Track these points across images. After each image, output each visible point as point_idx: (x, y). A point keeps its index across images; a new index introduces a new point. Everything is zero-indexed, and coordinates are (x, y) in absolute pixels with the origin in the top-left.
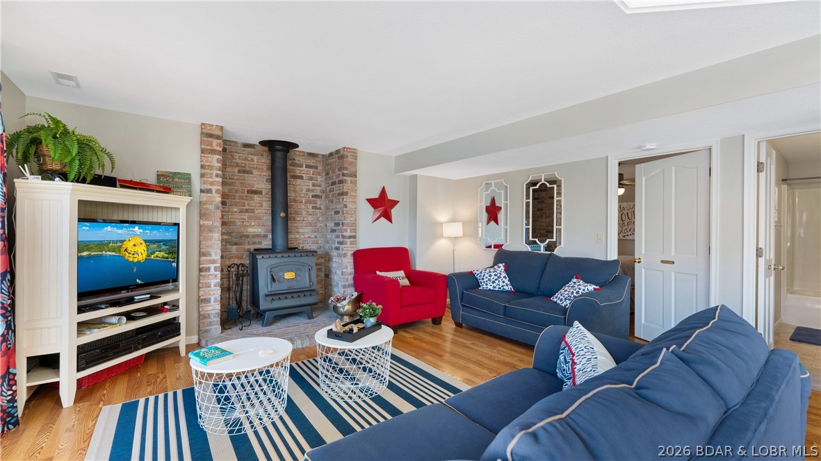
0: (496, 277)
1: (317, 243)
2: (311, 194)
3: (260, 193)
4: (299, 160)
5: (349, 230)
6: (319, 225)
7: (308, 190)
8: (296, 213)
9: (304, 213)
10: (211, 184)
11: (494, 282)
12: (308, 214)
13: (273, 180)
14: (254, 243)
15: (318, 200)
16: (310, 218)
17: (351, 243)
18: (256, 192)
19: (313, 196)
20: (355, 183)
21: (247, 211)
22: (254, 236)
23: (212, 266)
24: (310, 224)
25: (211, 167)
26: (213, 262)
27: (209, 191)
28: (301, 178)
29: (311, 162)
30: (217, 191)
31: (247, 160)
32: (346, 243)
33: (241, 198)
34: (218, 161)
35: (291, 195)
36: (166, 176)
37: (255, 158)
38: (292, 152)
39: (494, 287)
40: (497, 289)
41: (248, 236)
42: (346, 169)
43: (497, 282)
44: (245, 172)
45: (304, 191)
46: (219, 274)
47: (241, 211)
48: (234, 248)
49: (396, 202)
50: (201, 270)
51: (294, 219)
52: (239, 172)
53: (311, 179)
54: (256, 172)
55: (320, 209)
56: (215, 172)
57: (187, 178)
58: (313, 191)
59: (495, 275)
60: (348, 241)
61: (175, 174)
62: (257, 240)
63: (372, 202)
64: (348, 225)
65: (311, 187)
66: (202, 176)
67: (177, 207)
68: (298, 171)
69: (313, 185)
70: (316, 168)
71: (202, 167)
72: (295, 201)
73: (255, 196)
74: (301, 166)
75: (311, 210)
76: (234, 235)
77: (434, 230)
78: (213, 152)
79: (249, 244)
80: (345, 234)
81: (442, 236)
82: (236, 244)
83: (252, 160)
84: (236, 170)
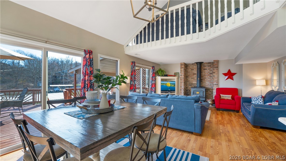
0: (256, 100)
1: (211, 86)
2: (209, 73)
3: (196, 74)
4: (206, 65)
5: (215, 83)
6: (212, 81)
7: (208, 72)
8: (205, 78)
9: (207, 78)
10: (182, 74)
11: (255, 101)
12: (208, 78)
13: (197, 71)
14: (194, 85)
15: (211, 75)
16: (209, 79)
17: (216, 86)
18: (195, 74)
19: (210, 74)
21: (193, 78)
22: (194, 84)
23: (182, 89)
24: (209, 81)
25: (182, 71)
27: (182, 75)
28: (206, 69)
29: (209, 65)
30: (183, 75)
31: (193, 67)
32: (214, 86)
33: (191, 75)
34: (183, 69)
36: (175, 73)
37: (195, 66)
38: (203, 64)
39: (255, 103)
40: (256, 104)
41: (193, 84)
42: (214, 66)
43: (256, 101)
44: (192, 70)
45: (207, 73)
46: (183, 91)
47: (192, 78)
48: (190, 86)
50: (180, 90)
51: (204, 80)
52: (191, 70)
53: (209, 69)
54: (195, 70)
55: (212, 77)
56: (183, 72)
57: (179, 73)
58: (210, 72)
59: (256, 99)
60: (215, 85)
61: (177, 73)
62: (195, 85)
63: (225, 74)
64: (215, 81)
65: (209, 71)
66: (181, 72)
67: (175, 78)
68: (205, 68)
69: (210, 71)
70: (211, 66)
71: (181, 71)
72: (204, 75)
73: (195, 75)
74: (206, 66)
75: (209, 77)
76: (190, 83)
78: (182, 68)
79: (193, 85)
80: (214, 84)
81: (256, 85)
82: (190, 85)
83: (194, 67)
84: (190, 70)
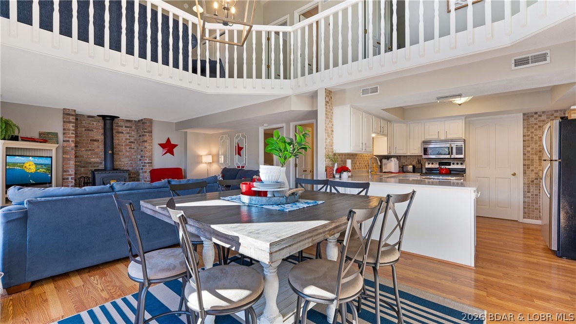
1: (132, 166)
2: (128, 141)
3: (98, 141)
4: (120, 123)
5: (148, 159)
6: (133, 157)
7: (126, 139)
8: (119, 151)
9: (124, 151)
10: (69, 137)
12: (126, 151)
13: (105, 134)
14: (95, 167)
15: (133, 144)
16: (128, 154)
17: (149, 166)
18: (95, 141)
19: (129, 142)
20: (151, 136)
21: (90, 150)
22: (94, 163)
23: (70, 177)
24: (128, 157)
25: (69, 130)
26: (71, 175)
27: (68, 141)
28: (123, 133)
29: (128, 124)
30: (72, 141)
31: (90, 124)
33: (86, 143)
34: (73, 126)
35: (116, 142)
36: (44, 134)
37: (95, 123)
38: (116, 120)
41: (91, 163)
42: (146, 129)
44: (88, 130)
45: (124, 140)
46: (73, 181)
47: (87, 150)
48: (83, 169)
49: (175, 146)
50: (63, 179)
51: (118, 154)
52: (85, 130)
53: (128, 133)
54: (95, 130)
55: (134, 148)
56: (71, 132)
57: (56, 135)
58: (129, 139)
60: (147, 165)
61: (49, 133)
62: (96, 165)
63: (162, 145)
64: (147, 157)
65: (128, 138)
66: (64, 134)
67: (52, 148)
68: (120, 129)
69: (129, 136)
70: (131, 127)
71: (64, 129)
72: (119, 145)
73: (95, 143)
74: (122, 127)
75: (128, 149)
76: (82, 162)
77: (197, 160)
78: (70, 122)
79: (91, 167)
80: (145, 161)
81: (202, 163)
82: (84, 167)
83: (93, 124)
84: (84, 129)
